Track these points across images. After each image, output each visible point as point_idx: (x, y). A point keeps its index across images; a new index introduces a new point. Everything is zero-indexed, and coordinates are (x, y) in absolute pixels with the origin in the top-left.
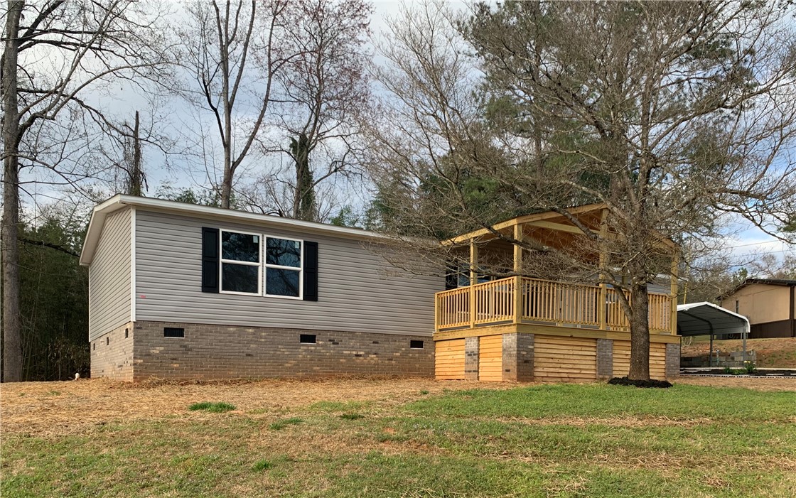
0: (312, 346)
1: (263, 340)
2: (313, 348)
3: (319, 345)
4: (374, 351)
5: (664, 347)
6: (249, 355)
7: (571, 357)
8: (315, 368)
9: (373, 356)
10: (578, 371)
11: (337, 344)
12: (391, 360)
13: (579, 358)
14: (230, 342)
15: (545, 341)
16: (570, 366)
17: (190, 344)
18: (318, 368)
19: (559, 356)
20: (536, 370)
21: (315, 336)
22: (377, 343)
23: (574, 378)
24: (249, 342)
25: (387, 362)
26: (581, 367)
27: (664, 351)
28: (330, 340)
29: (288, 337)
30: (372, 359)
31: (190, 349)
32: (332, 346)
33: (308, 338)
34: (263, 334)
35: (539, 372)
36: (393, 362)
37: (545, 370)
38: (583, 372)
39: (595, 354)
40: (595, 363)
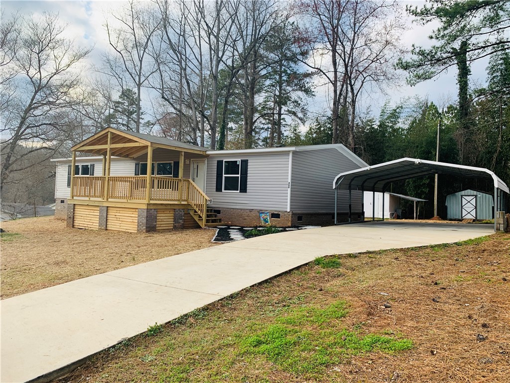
7: (89, 216)
10: (92, 224)
16: (89, 221)
26: (93, 221)
27: (137, 213)
35: (76, 223)
37: (78, 222)
39: (98, 214)
40: (98, 219)
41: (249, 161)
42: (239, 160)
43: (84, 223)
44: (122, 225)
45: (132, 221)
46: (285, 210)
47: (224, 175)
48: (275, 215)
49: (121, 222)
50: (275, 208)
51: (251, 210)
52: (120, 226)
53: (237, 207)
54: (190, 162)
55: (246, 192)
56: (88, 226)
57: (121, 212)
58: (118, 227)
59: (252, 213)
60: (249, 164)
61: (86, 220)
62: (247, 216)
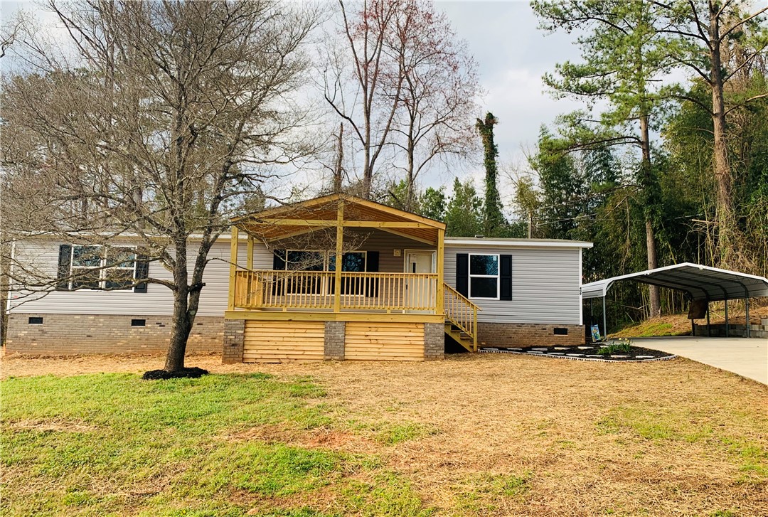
0: (141, 328)
1: (101, 325)
2: (142, 330)
3: (147, 328)
4: (198, 331)
5: (422, 326)
6: (90, 336)
7: (292, 339)
8: (142, 346)
9: (197, 336)
10: (301, 353)
11: (164, 326)
12: (215, 338)
13: (302, 340)
14: (76, 326)
15: (260, 325)
16: (291, 348)
17: (46, 329)
18: (146, 346)
19: (277, 339)
20: (248, 352)
21: (145, 320)
22: (202, 324)
23: (296, 359)
24: (90, 326)
25: (210, 340)
26: (305, 348)
27: (422, 330)
28: (157, 324)
29: (121, 322)
30: (196, 338)
31: (46, 333)
32: (159, 328)
33: (138, 322)
34: (102, 320)
35: (251, 353)
36: (217, 341)
37: (259, 352)
38: (306, 353)
39: (323, 335)
40: (323, 344)
41: (513, 257)
42: (496, 256)
43: (278, 352)
44: (381, 350)
45: (408, 342)
46: (576, 323)
47: (470, 276)
48: (560, 331)
49: (381, 346)
50: (560, 321)
51: (520, 325)
52: (379, 353)
53: (497, 321)
54: (402, 253)
55: (511, 300)
56: (290, 357)
57: (380, 329)
58: (376, 354)
59: (523, 329)
60: (513, 261)
61: (280, 348)
62: (514, 333)
